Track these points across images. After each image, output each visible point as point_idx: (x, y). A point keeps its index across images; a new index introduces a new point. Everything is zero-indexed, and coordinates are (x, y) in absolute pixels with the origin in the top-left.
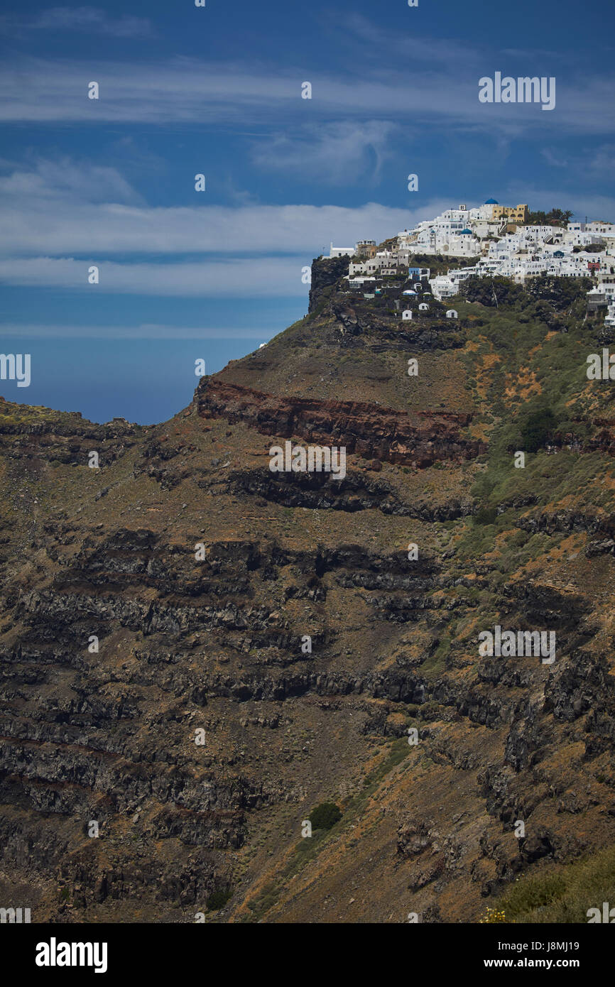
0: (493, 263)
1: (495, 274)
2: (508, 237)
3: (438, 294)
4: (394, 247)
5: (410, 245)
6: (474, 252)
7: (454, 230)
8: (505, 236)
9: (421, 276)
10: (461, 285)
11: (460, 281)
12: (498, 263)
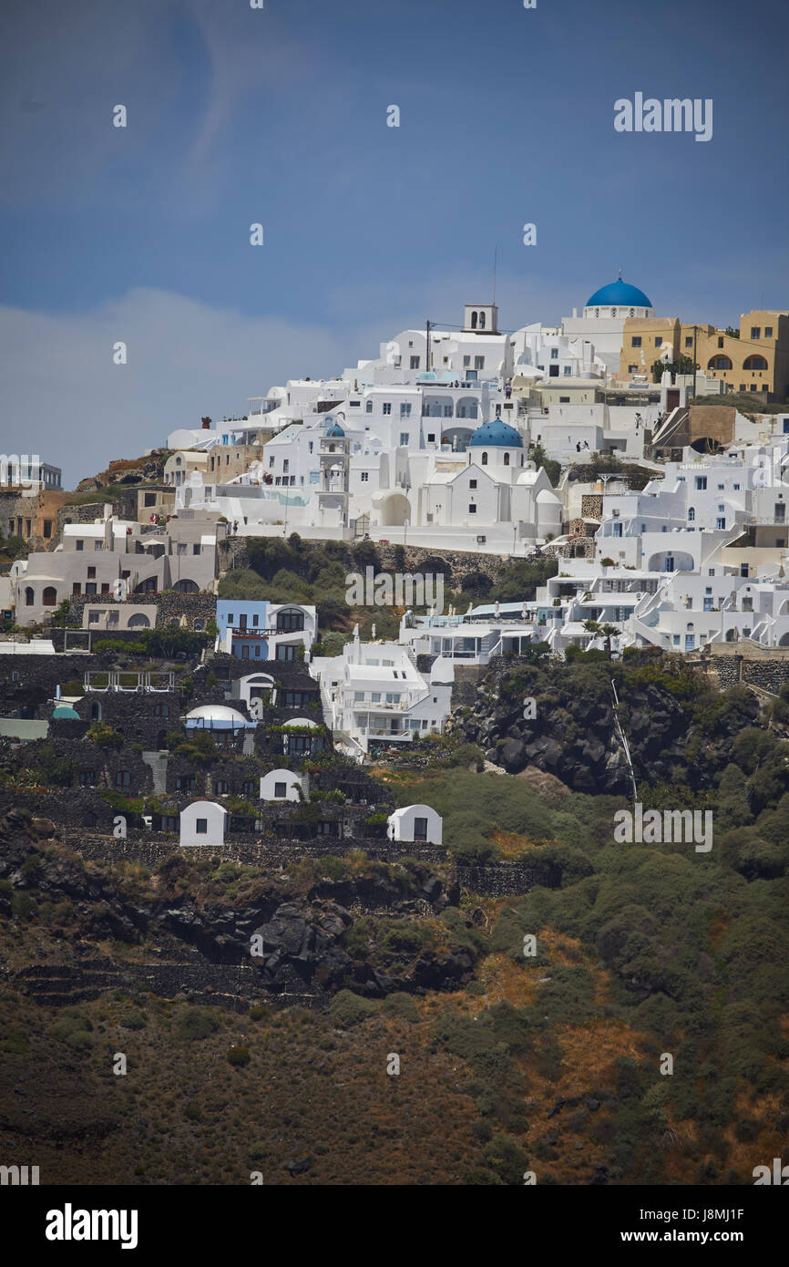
0: (620, 586)
1: (625, 641)
2: (692, 464)
3: (351, 729)
4: (150, 501)
5: (223, 492)
6: (528, 530)
7: (436, 425)
8: (677, 458)
9: (273, 641)
10: (463, 690)
11: (458, 670)
12: (646, 586)
